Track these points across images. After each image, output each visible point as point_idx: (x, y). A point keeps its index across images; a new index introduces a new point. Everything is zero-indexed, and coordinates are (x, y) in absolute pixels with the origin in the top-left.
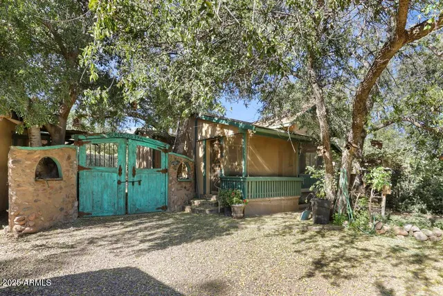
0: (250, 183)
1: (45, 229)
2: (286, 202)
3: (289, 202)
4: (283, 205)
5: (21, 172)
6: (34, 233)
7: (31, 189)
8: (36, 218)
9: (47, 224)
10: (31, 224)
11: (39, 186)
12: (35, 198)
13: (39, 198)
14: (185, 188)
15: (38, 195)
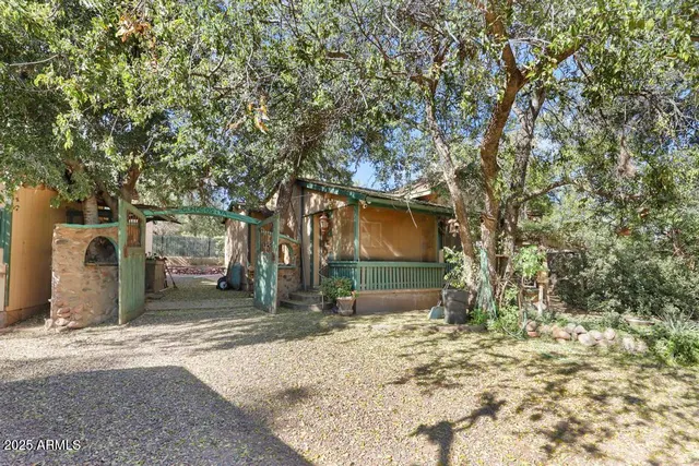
0: (364, 270)
1: (93, 324)
2: (419, 295)
3: (424, 296)
4: (415, 300)
5: (67, 254)
6: (79, 328)
7: (79, 275)
8: (84, 310)
9: (98, 319)
10: (77, 317)
11: (90, 272)
12: (84, 286)
13: (89, 286)
14: (285, 277)
15: (88, 283)
